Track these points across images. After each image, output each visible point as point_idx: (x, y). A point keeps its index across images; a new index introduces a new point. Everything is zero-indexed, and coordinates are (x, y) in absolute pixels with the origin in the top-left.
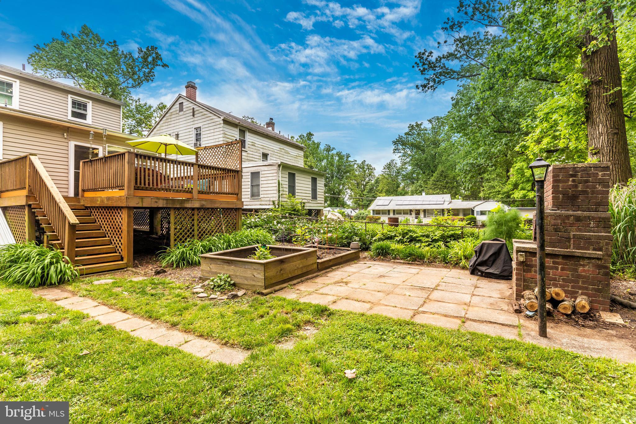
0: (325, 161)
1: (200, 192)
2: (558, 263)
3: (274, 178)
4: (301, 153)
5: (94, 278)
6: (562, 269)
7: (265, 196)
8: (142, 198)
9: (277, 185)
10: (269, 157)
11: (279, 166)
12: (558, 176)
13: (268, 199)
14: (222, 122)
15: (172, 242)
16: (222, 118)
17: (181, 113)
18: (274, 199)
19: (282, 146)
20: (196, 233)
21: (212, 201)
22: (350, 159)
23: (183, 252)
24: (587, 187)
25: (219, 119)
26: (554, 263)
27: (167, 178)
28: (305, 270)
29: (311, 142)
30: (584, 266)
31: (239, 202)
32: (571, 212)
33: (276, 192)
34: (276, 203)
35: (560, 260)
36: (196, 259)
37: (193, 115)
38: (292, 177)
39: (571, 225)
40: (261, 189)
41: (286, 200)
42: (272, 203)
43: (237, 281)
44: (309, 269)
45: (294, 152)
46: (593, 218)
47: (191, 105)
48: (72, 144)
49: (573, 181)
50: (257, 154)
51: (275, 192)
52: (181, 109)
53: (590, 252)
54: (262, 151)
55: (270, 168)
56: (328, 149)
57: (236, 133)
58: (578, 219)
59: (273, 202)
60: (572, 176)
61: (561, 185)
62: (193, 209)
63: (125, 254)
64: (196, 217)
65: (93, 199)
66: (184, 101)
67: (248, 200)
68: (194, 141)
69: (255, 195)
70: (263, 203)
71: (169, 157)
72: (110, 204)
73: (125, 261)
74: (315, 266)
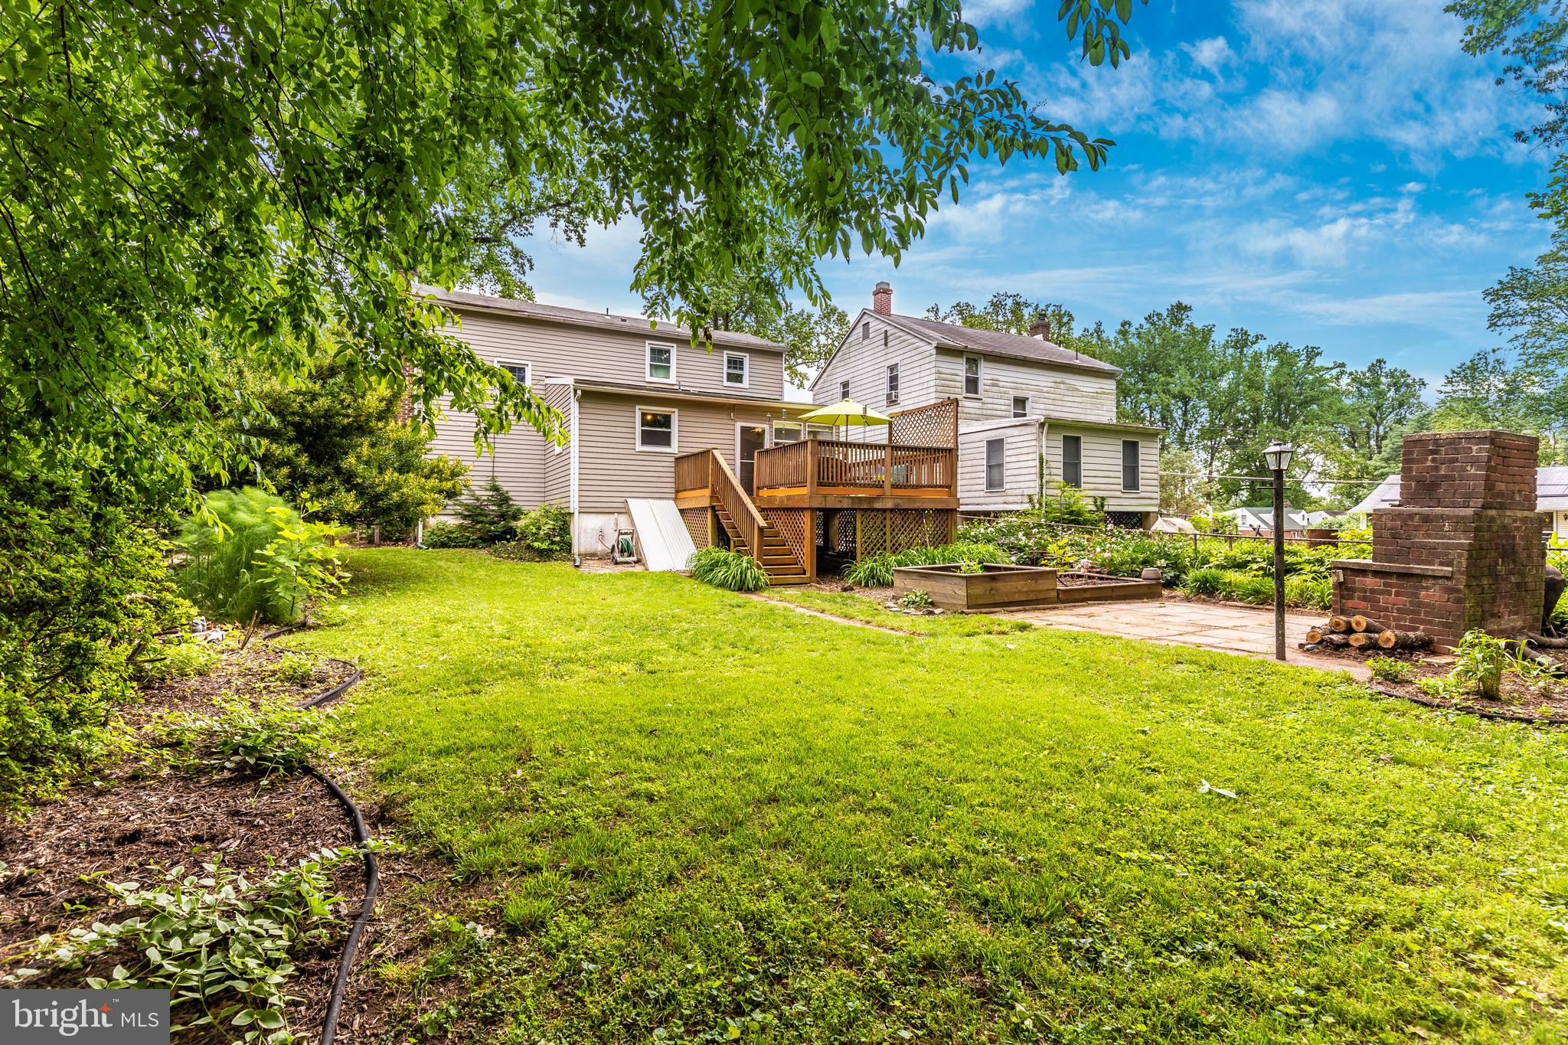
0: (1231, 375)
1: (894, 486)
2: (1391, 585)
3: (1031, 450)
4: (1110, 385)
5: (781, 589)
6: (1397, 594)
7: (1014, 485)
8: (825, 497)
9: (1037, 463)
10: (1029, 405)
11: (1042, 425)
12: (1411, 453)
13: (1019, 492)
14: (934, 352)
15: (859, 558)
16: (934, 344)
17: (866, 342)
18: (1031, 492)
19: (1060, 377)
20: (888, 544)
21: (911, 499)
22: (1318, 362)
23: (872, 569)
24: (1453, 469)
25: (928, 347)
26: (1385, 584)
27: (849, 468)
28: (1032, 597)
29: (1182, 330)
30: (1427, 588)
31: (952, 500)
32: (1416, 509)
33: (1036, 477)
34: (1036, 498)
35: (1394, 581)
36: (889, 577)
37: (886, 344)
38: (1072, 446)
39: (1417, 528)
40: (1006, 473)
41: (1057, 492)
42: (1026, 499)
43: (936, 599)
44: (1041, 596)
45: (1088, 385)
46: (1448, 518)
47: (882, 325)
48: (739, 425)
49: (1433, 460)
50: (1002, 402)
51: (1034, 477)
52: (866, 336)
53: (1436, 568)
54: (1013, 393)
55: (1024, 430)
56: (1241, 341)
57: (959, 367)
58: (1426, 519)
59: (1030, 497)
60: (1432, 452)
61: (1414, 466)
62: (885, 510)
63: (807, 566)
64: (888, 523)
65: (770, 499)
66: (870, 320)
67: (982, 494)
68: (886, 391)
69: (994, 483)
70: (1010, 499)
71: (850, 439)
72: (791, 505)
73: (808, 575)
74: (1054, 594)
